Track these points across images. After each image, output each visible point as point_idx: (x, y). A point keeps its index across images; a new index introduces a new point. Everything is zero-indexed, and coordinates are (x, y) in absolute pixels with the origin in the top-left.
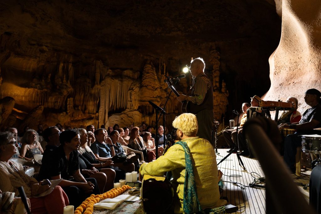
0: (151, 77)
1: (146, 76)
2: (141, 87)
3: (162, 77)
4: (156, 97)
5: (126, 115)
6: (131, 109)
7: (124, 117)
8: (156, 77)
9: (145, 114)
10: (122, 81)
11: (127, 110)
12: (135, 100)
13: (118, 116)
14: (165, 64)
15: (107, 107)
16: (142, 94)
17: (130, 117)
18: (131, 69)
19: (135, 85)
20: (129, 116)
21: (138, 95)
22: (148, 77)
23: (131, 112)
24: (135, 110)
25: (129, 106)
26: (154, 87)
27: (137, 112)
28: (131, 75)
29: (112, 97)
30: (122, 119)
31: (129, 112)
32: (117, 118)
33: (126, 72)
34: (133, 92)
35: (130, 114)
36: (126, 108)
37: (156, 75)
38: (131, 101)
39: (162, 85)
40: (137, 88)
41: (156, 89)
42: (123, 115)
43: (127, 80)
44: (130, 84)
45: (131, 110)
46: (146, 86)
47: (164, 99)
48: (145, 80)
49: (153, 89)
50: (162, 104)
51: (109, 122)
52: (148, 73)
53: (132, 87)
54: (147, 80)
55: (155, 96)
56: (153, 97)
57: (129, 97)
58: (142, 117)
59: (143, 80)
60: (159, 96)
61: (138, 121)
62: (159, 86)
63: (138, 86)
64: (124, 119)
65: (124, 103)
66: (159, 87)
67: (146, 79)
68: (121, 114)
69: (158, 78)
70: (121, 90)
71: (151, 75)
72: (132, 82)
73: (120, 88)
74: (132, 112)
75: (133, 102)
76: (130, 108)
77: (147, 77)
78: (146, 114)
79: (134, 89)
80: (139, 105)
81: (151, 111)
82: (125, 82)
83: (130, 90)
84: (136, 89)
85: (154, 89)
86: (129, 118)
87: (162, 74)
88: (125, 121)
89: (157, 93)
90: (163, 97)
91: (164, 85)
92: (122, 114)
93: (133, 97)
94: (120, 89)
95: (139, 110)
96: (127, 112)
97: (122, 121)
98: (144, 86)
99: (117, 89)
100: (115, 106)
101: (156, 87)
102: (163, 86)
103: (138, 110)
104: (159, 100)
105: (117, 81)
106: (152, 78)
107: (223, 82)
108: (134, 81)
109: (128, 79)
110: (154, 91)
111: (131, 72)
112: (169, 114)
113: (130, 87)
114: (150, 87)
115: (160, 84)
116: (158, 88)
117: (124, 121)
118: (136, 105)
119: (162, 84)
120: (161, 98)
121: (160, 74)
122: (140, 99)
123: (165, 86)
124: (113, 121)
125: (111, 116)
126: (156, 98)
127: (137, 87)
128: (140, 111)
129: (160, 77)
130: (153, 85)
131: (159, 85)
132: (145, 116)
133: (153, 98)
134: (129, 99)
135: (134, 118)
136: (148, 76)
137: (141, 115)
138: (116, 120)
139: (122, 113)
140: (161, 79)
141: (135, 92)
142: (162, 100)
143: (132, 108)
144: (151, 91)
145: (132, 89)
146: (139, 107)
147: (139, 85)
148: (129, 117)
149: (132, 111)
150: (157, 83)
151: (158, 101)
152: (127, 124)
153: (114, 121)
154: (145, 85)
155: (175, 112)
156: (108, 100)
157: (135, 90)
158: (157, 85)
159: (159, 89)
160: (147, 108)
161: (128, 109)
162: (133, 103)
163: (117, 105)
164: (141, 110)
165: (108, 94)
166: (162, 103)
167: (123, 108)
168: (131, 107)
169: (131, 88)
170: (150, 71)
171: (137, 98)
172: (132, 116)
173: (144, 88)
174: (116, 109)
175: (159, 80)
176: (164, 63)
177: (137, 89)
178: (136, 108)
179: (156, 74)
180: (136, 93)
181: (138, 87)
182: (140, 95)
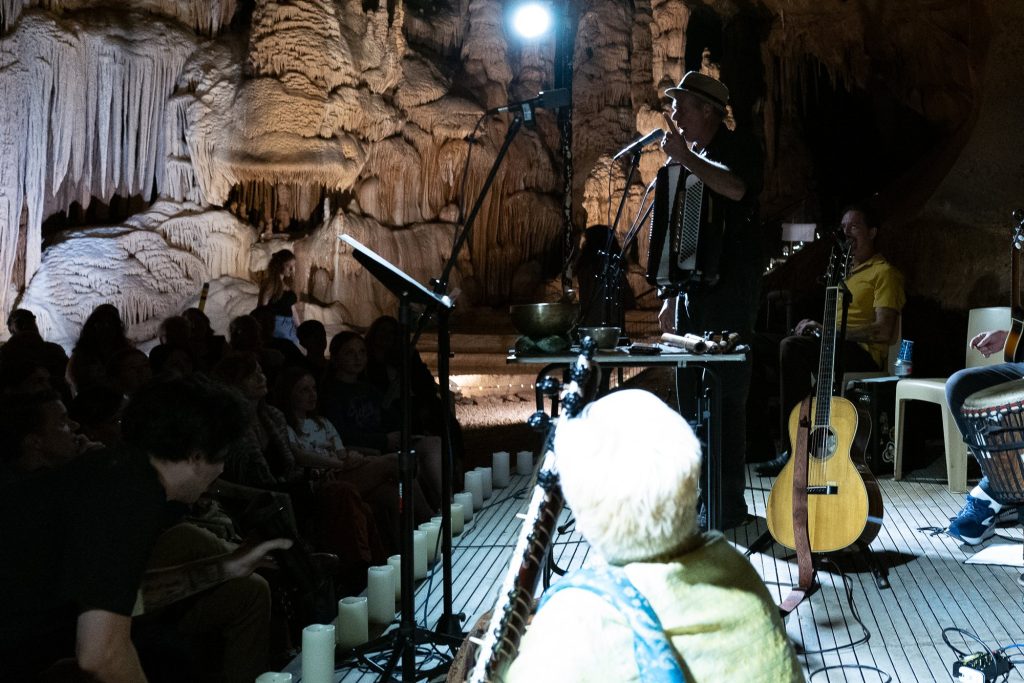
0: (306, 24)
1: (277, 22)
2: (247, 77)
3: (370, 28)
4: (334, 137)
5: (154, 237)
6: (185, 200)
7: (143, 250)
8: (334, 24)
9: (270, 231)
11: (159, 205)
12: (212, 152)
13: (104, 244)
15: (32, 193)
16: (252, 118)
17: (179, 247)
19: (207, 68)
20: (174, 239)
21: (231, 127)
22: (291, 24)
23: (185, 220)
24: (214, 208)
25: (170, 185)
26: (321, 83)
27: (225, 221)
29: (68, 132)
30: (132, 256)
31: (171, 217)
32: (99, 254)
34: (198, 105)
35: (183, 229)
36: (155, 196)
37: (336, 15)
38: (187, 159)
39: (370, 69)
40: (224, 84)
41: (335, 90)
42: (136, 237)
43: (162, 40)
44: (181, 61)
45: (187, 206)
46: (274, 76)
47: (377, 147)
48: (269, 41)
49: (315, 91)
50: (365, 176)
51: (52, 277)
53: (189, 77)
54: (284, 41)
55: (327, 133)
56: (319, 137)
57: (172, 132)
58: (253, 247)
59: (260, 38)
60: (348, 128)
61: (230, 269)
62: (350, 75)
63: (227, 71)
64: (141, 256)
65: (142, 167)
66: (348, 80)
67: (273, 33)
68: (127, 233)
69: (345, 28)
70: (126, 96)
71: (305, 15)
72: (188, 53)
73: (118, 81)
74: (193, 220)
75: (199, 163)
76: (178, 198)
77: (284, 25)
78: (276, 230)
79: (201, 87)
80: (234, 181)
81: (304, 212)
83: (177, 92)
84: (215, 90)
85: (324, 94)
86: (173, 253)
87: (365, 10)
88: (149, 271)
89: (343, 112)
90: (372, 133)
91: (377, 69)
92: (135, 229)
93: (195, 137)
94: (119, 89)
95: (234, 207)
96: (161, 218)
97: (133, 271)
98: (266, 75)
99: (98, 89)
100: (88, 183)
101: (336, 79)
102: (372, 79)
103: (227, 206)
104: (349, 150)
106: (308, 28)
107: (705, 61)
108: (207, 44)
109: (162, 35)
110: (324, 101)
112: (407, 226)
113: (180, 79)
114: (301, 80)
115: (358, 66)
116: (345, 85)
117: (142, 271)
118: (218, 180)
119: (369, 65)
120: (365, 140)
121: (359, 9)
122: (238, 146)
123: (384, 76)
124: (74, 269)
125: (63, 240)
126: (333, 144)
127: (223, 78)
128: (238, 216)
129: (355, 25)
130: (313, 72)
131: (351, 69)
132: (267, 241)
133: (317, 142)
134: (176, 147)
135: (203, 252)
136: (287, 19)
137: (245, 234)
138: (92, 262)
139: (135, 223)
140: (363, 35)
141: (208, 105)
142: (369, 150)
143: (190, 196)
144: (304, 101)
145: (192, 89)
146: (235, 193)
147: (235, 67)
148: (172, 246)
149: (190, 213)
150: (339, 57)
151: (346, 161)
152: (162, 286)
153: (84, 271)
154: (268, 68)
155: (443, 216)
156: (38, 150)
157: (207, 97)
158: (338, 69)
159: (351, 91)
160: (283, 195)
161: (171, 199)
162: (197, 169)
163: (96, 182)
164: (243, 208)
165: (38, 116)
166: (366, 170)
167: (139, 197)
168: (184, 191)
169: (184, 85)
171: (226, 142)
172: (193, 245)
173: (263, 88)
174: (94, 200)
175: (353, 40)
177: (220, 94)
178: (218, 196)
179: (331, 11)
180: (215, 112)
181: (230, 80)
182: (240, 124)
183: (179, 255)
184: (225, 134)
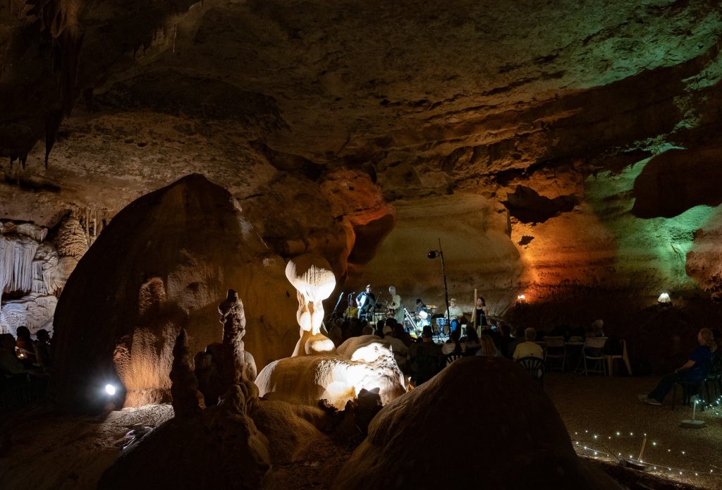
1: (72, 240)
2: (60, 256)
5: (34, 303)
6: (40, 292)
7: (31, 307)
8: (86, 241)
10: (23, 244)
11: (33, 294)
12: (53, 278)
13: (19, 305)
14: (97, 220)
17: (41, 306)
18: (32, 223)
19: (45, 252)
20: (38, 304)
21: (59, 270)
24: (49, 295)
25: (35, 288)
27: (53, 298)
28: (32, 232)
29: (8, 271)
30: (27, 309)
31: (37, 297)
32: (19, 308)
33: (23, 228)
34: (46, 264)
35: (41, 301)
36: (30, 291)
38: (42, 280)
40: (53, 257)
42: (28, 303)
44: (36, 250)
45: (40, 294)
46: (71, 256)
48: (72, 246)
52: (74, 234)
53: (40, 255)
54: (76, 246)
57: (35, 271)
59: (67, 244)
63: (53, 253)
64: (31, 309)
67: (72, 243)
68: (25, 302)
71: (80, 238)
72: (37, 247)
73: (20, 256)
74: (45, 298)
75: (47, 281)
77: (75, 241)
79: (46, 258)
82: (28, 246)
83: (35, 259)
84: (51, 259)
86: (40, 308)
87: (90, 236)
92: (27, 301)
93: (48, 274)
94: (20, 258)
95: (57, 294)
96: (34, 297)
98: (69, 256)
99: (15, 258)
103: (53, 294)
105: (15, 243)
106: (81, 242)
108: (42, 245)
111: (32, 227)
113: (36, 256)
117: (31, 314)
118: (54, 286)
121: (88, 236)
122: (62, 276)
125: (5, 304)
128: (56, 297)
134: (36, 276)
135: (48, 308)
136: (76, 239)
139: (26, 299)
143: (41, 290)
145: (42, 259)
147: (56, 252)
148: (39, 306)
149: (42, 296)
153: (15, 314)
154: (70, 254)
157: (49, 262)
161: (36, 292)
162: (47, 283)
167: (27, 291)
168: (39, 289)
169: (38, 257)
170: (77, 231)
171: (58, 275)
172: (45, 305)
173: (69, 259)
176: (93, 217)
177: (54, 260)
178: (51, 291)
179: (85, 237)
180: (52, 266)
181: (55, 256)
182: (62, 270)
183: (42, 309)
184: (58, 272)
